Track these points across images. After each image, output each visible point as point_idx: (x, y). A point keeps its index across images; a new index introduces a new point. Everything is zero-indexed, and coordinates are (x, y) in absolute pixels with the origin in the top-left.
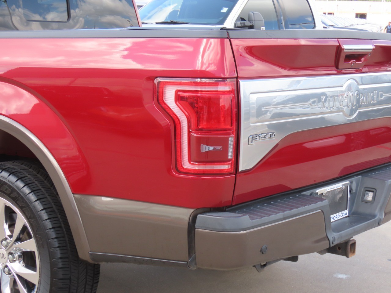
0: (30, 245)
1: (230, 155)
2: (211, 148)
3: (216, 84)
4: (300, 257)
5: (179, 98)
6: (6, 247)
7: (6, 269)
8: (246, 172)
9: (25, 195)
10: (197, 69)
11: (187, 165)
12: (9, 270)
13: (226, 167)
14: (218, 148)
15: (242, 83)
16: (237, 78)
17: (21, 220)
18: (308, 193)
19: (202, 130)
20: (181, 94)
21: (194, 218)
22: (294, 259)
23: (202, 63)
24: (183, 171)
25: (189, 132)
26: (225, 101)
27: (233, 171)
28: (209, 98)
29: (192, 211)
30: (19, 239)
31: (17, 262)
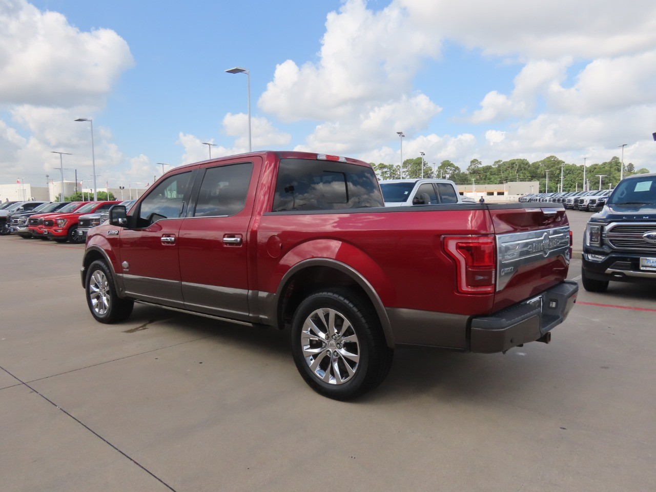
0: (353, 338)
1: (493, 282)
2: (481, 278)
3: (478, 238)
4: (524, 344)
5: (458, 247)
6: (335, 340)
7: (335, 353)
8: (500, 292)
9: (350, 308)
10: (468, 229)
11: (465, 288)
12: (337, 353)
13: (489, 289)
14: (486, 277)
15: (497, 236)
16: (495, 234)
17: (347, 323)
18: (523, 303)
19: (474, 266)
20: (460, 244)
21: (470, 321)
22: (521, 346)
23: (471, 226)
24: (461, 291)
25: (466, 268)
26: (487, 249)
27: (493, 291)
28: (476, 247)
29: (467, 317)
30: (345, 335)
31: (342, 349)
